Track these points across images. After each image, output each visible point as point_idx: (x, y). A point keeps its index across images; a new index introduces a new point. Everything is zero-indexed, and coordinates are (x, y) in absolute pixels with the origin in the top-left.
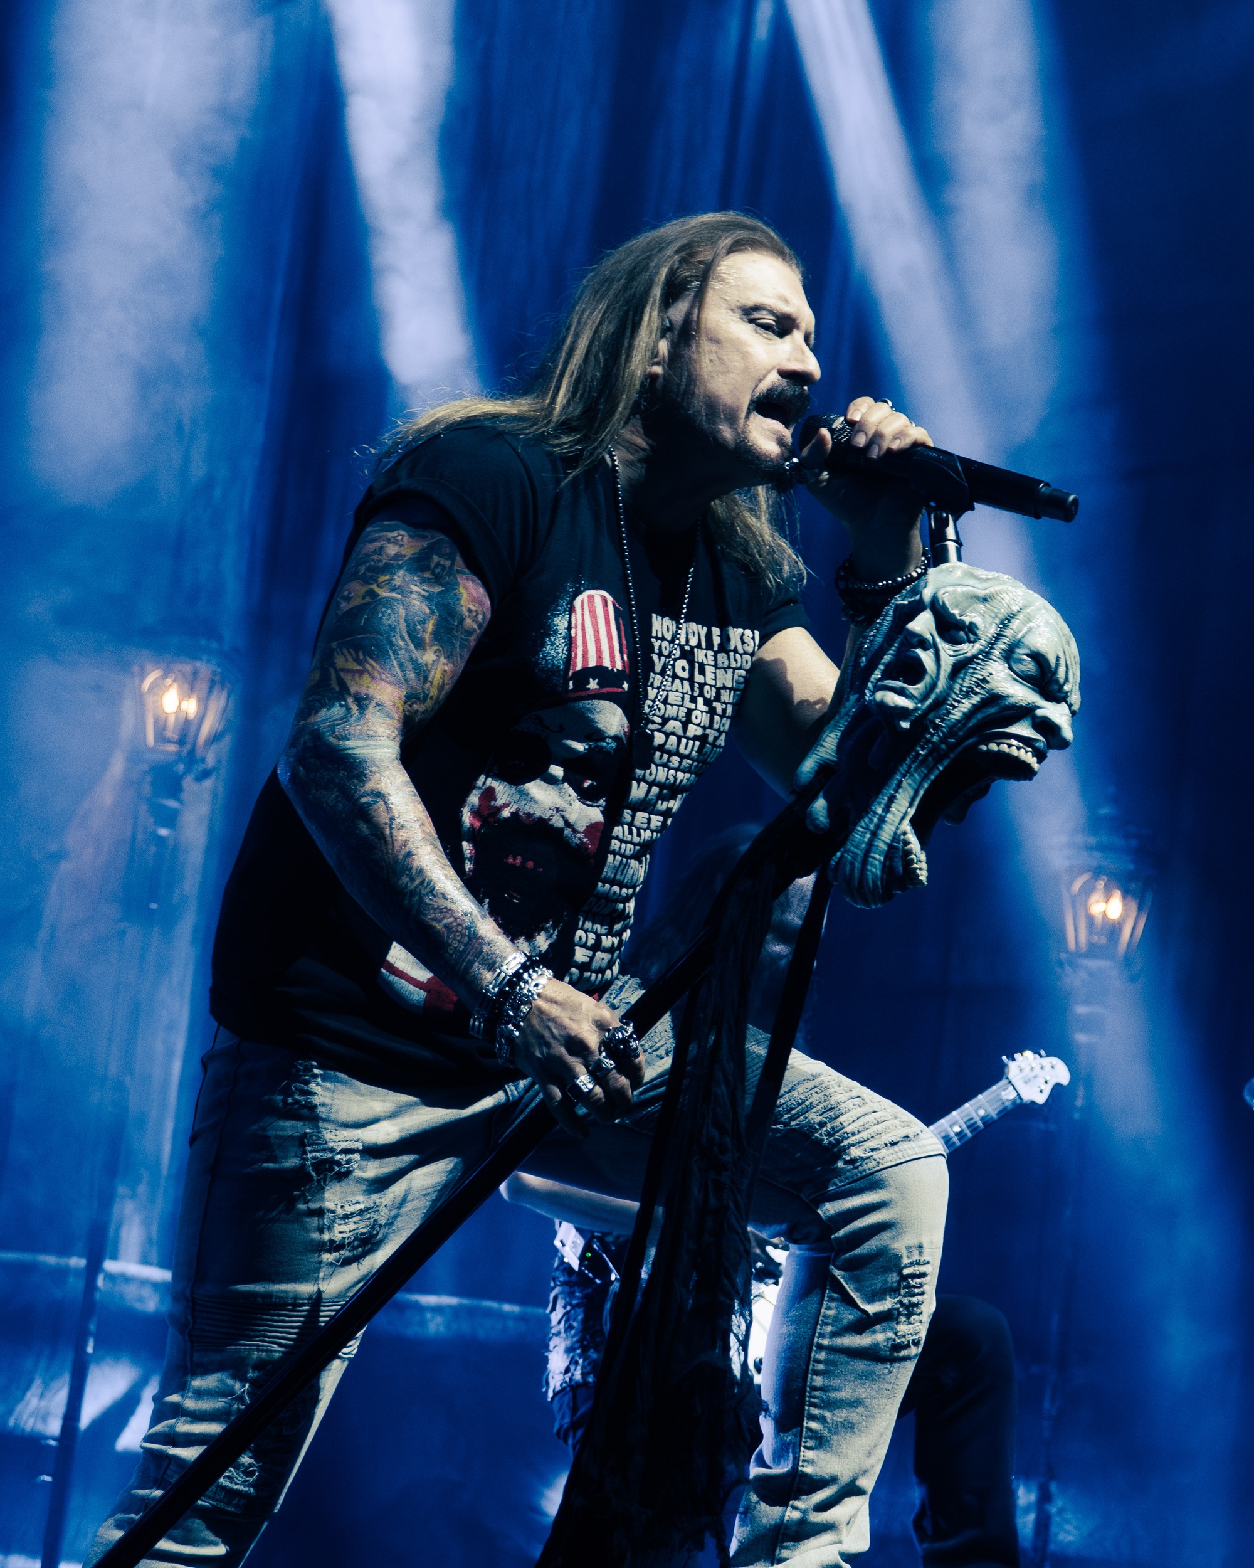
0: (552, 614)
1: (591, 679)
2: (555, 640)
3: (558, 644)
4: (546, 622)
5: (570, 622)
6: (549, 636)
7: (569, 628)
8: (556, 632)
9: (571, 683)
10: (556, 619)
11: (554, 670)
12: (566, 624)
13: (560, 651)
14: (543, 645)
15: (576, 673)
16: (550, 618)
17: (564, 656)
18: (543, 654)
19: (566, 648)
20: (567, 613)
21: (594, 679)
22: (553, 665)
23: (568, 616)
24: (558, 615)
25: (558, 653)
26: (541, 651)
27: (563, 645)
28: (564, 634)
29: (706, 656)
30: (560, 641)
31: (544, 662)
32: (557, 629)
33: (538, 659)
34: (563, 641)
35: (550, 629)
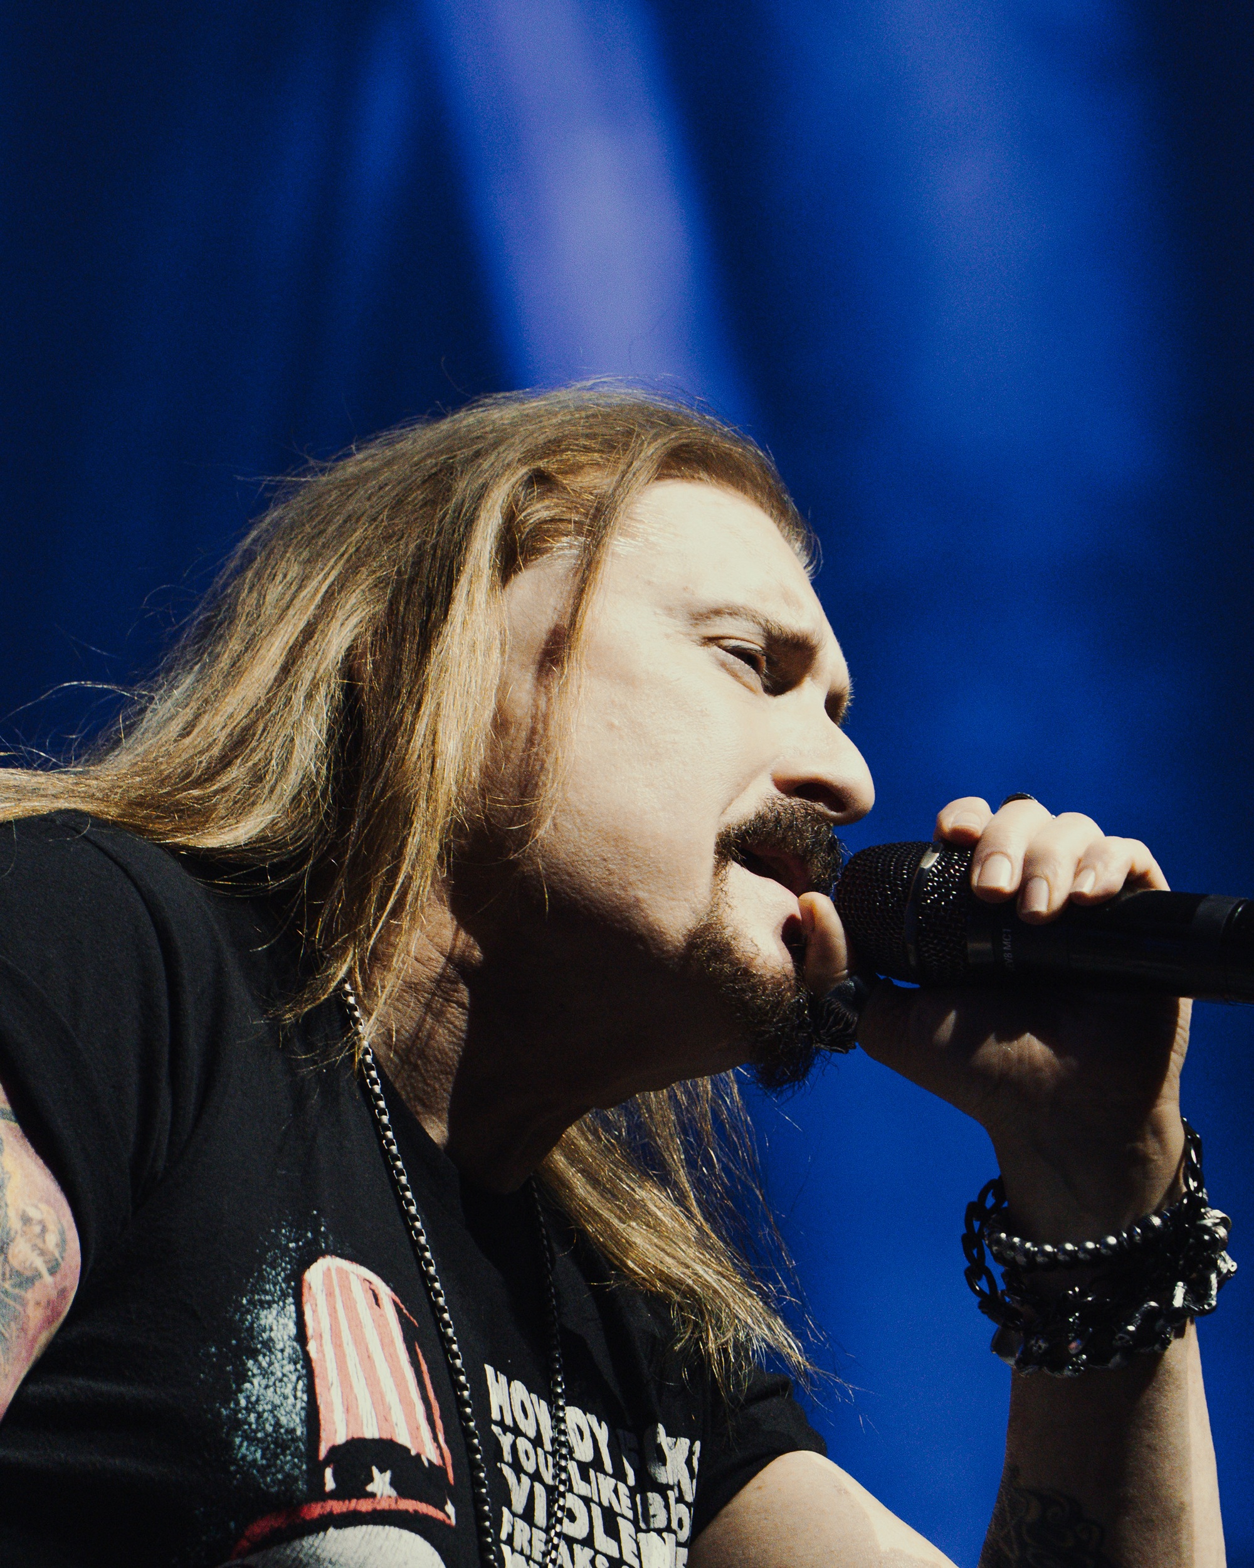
0: (250, 1302)
1: (375, 1470)
2: (271, 1364)
3: (279, 1375)
4: (242, 1321)
5: (301, 1324)
6: (254, 1354)
7: (301, 1337)
8: (269, 1344)
9: (328, 1472)
10: (263, 1313)
11: (280, 1441)
12: (292, 1330)
13: (288, 1391)
14: (243, 1376)
15: (334, 1450)
16: (248, 1312)
17: (299, 1405)
18: (248, 1398)
19: (300, 1385)
20: (290, 1300)
21: (382, 1470)
22: (277, 1425)
23: (293, 1308)
24: (269, 1304)
25: (286, 1397)
26: (240, 1390)
27: (294, 1378)
28: (288, 1351)
29: (616, 1491)
30: (283, 1366)
31: (252, 1417)
32: (271, 1339)
33: (236, 1411)
34: (291, 1367)
35: (253, 1338)
